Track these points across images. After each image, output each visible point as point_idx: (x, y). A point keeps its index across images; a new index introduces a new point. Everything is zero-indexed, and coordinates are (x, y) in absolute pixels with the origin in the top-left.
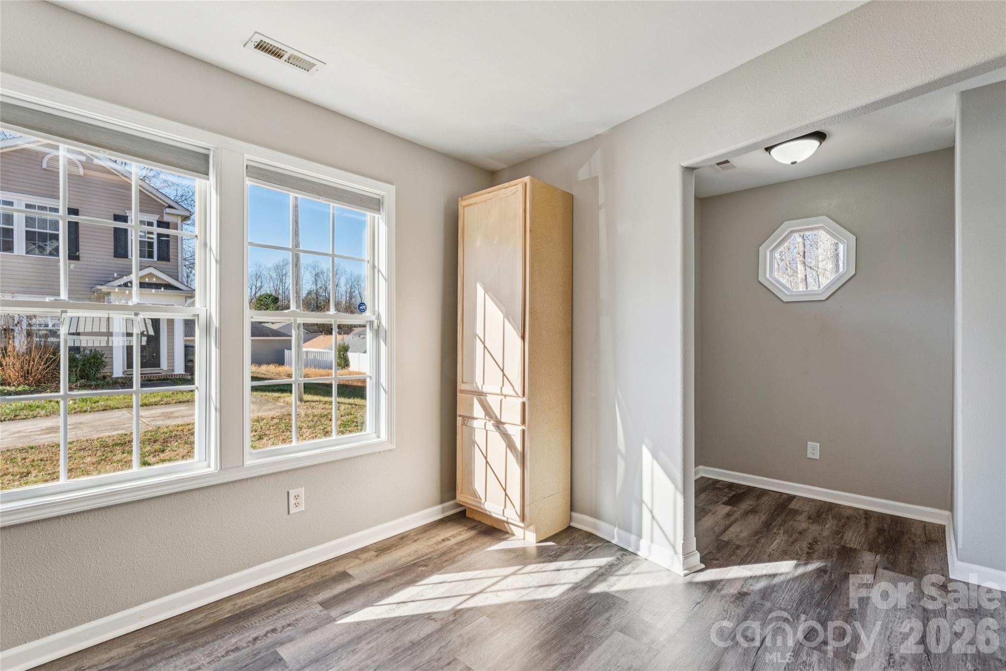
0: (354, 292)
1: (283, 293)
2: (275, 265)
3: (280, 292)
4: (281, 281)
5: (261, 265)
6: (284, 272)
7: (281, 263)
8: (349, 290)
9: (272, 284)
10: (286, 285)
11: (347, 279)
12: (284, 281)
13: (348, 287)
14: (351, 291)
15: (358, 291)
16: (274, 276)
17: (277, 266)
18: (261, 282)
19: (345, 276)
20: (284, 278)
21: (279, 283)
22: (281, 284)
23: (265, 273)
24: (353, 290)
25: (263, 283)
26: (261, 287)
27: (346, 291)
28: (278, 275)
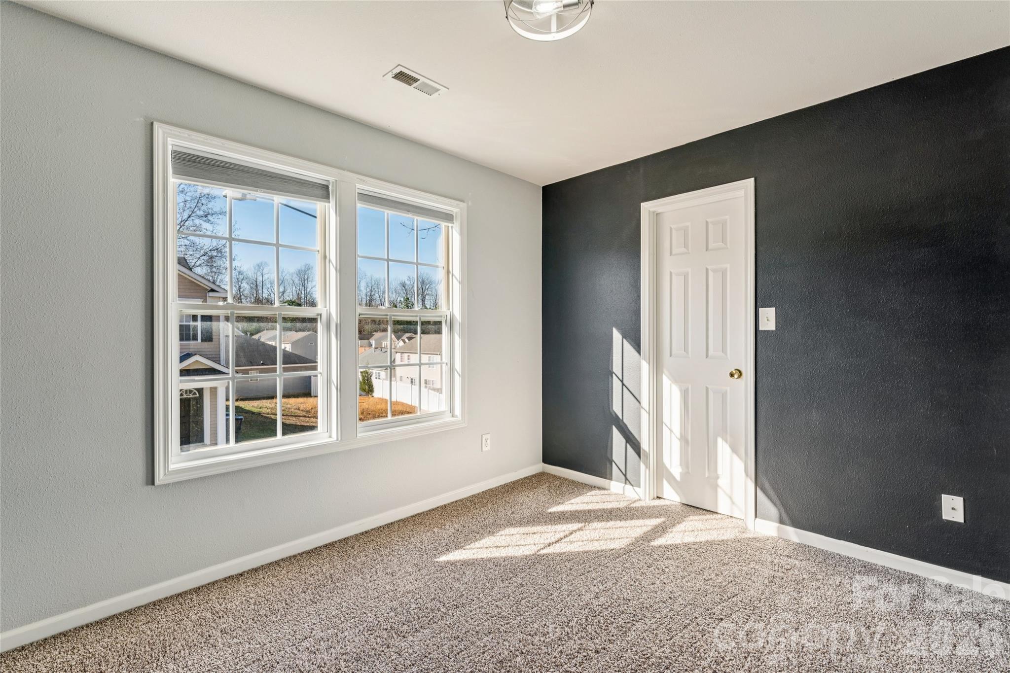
0: (374, 295)
1: (305, 297)
2: (297, 270)
3: (302, 295)
4: (303, 285)
5: (284, 270)
6: (306, 277)
7: (303, 268)
8: (369, 294)
9: (294, 288)
10: (308, 290)
11: (367, 283)
12: (306, 286)
13: (368, 290)
14: (371, 293)
15: (378, 293)
16: (297, 281)
17: (299, 271)
18: (284, 287)
19: (365, 280)
20: (306, 282)
21: (301, 288)
22: (303, 288)
23: (288, 277)
24: (373, 293)
25: (286, 288)
26: (283, 293)
27: (366, 295)
28: (301, 279)
